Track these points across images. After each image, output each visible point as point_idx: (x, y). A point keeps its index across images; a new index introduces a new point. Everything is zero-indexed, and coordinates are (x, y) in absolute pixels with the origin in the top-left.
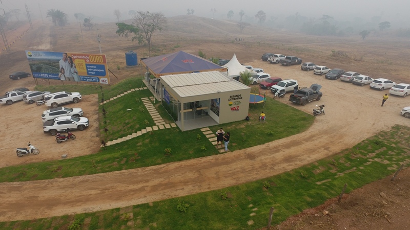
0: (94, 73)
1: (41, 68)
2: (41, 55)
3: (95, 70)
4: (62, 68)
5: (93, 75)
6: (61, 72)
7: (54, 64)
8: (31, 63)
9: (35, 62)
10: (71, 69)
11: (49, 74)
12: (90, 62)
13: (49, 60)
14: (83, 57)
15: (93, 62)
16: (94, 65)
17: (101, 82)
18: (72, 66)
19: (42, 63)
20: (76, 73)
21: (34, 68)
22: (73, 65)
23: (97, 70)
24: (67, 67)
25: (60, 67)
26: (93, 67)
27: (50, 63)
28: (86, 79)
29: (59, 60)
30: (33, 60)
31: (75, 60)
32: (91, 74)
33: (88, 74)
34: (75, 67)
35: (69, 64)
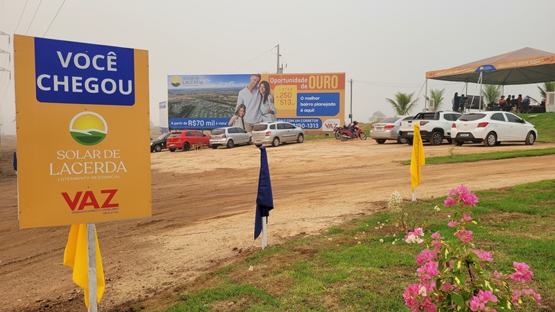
0: (313, 110)
1: (193, 107)
2: (202, 83)
3: (316, 105)
4: (243, 106)
5: (311, 114)
6: (237, 113)
7: (225, 99)
8: (175, 99)
9: (183, 98)
10: (262, 106)
11: (206, 120)
12: (308, 88)
13: (215, 90)
14: (296, 80)
15: (316, 88)
16: (315, 95)
17: (324, 128)
18: (266, 99)
19: (197, 98)
20: (272, 113)
21: (177, 109)
22: (269, 97)
23: (321, 104)
24: (253, 102)
25: (238, 104)
26: (313, 98)
27: (217, 97)
28: (291, 123)
29: (238, 90)
30: (180, 93)
31: (276, 87)
32: (307, 114)
33: (299, 113)
34: (273, 101)
35: (260, 96)
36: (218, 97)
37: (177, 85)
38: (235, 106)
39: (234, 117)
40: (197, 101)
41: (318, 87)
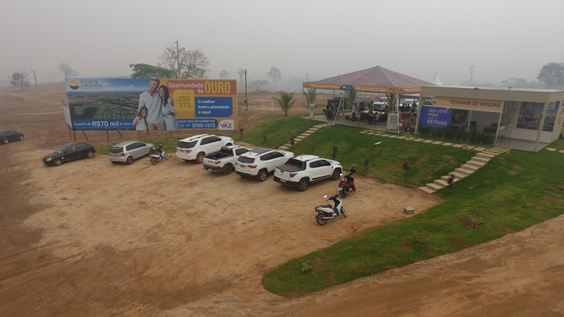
0: (210, 112)
1: (96, 109)
2: (101, 86)
3: (212, 107)
4: (144, 108)
5: (208, 115)
6: (140, 115)
7: (127, 101)
8: (75, 101)
9: (84, 100)
11: (109, 121)
12: (204, 93)
13: (116, 94)
14: (193, 85)
15: (211, 93)
16: (211, 99)
17: (220, 128)
18: (166, 102)
19: (99, 100)
20: (173, 114)
21: (79, 111)
22: (169, 100)
23: (216, 107)
25: (140, 106)
26: (209, 101)
28: (191, 124)
30: (80, 96)
31: (175, 92)
32: (204, 115)
33: (197, 115)
34: (172, 104)
35: (160, 99)
36: (119, 100)
37: (76, 87)
38: (137, 108)
39: (137, 118)
40: (99, 103)
41: (213, 92)
